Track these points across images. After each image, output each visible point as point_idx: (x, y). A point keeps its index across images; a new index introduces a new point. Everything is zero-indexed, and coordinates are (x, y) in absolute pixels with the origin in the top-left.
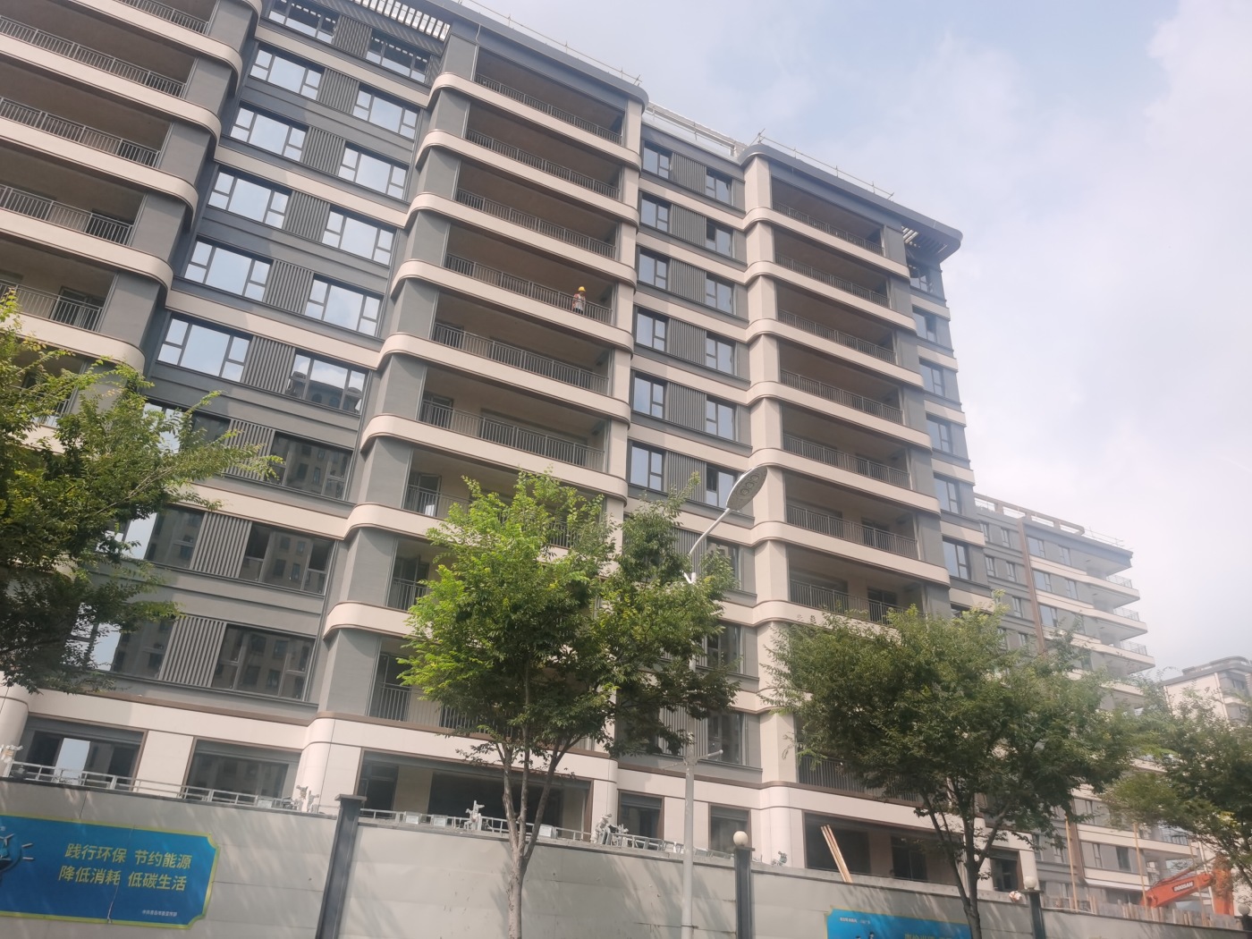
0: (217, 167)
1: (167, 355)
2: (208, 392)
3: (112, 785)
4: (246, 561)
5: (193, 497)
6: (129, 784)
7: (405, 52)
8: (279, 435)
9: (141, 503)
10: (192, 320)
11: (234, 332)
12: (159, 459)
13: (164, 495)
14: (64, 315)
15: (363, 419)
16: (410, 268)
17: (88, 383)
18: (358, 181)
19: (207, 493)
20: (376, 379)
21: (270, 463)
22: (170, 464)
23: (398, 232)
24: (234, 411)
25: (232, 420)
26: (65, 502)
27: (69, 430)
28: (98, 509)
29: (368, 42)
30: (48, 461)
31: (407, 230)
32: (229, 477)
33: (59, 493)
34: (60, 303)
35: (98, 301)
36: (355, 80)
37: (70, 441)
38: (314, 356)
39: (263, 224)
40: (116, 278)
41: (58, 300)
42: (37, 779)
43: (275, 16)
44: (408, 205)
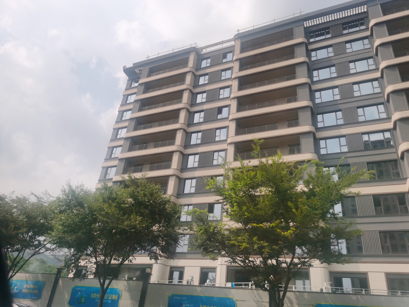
0: (314, 92)
1: (323, 152)
2: (341, 158)
3: (364, 292)
4: (376, 209)
5: (351, 193)
6: (369, 291)
7: (355, 23)
8: (368, 163)
9: (336, 199)
10: (325, 139)
11: (339, 137)
12: (336, 184)
13: (342, 195)
14: (292, 152)
15: (396, 147)
16: (389, 89)
17: (306, 168)
18: (358, 71)
19: (354, 190)
20: (394, 132)
21: (370, 174)
22: (339, 185)
23: (379, 79)
24: (350, 161)
25: (351, 164)
26: (315, 205)
27: (307, 183)
28: (325, 204)
29: (342, 28)
30: (305, 194)
31: (382, 77)
32: (359, 183)
33: (312, 203)
34: (289, 149)
35: (299, 144)
36: (343, 42)
37: (309, 187)
38: (368, 133)
39: (334, 101)
40: (300, 136)
41: (289, 148)
42: (340, 292)
43: (312, 40)
44: (378, 69)
